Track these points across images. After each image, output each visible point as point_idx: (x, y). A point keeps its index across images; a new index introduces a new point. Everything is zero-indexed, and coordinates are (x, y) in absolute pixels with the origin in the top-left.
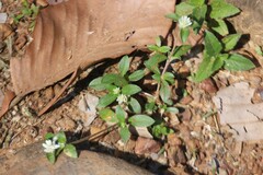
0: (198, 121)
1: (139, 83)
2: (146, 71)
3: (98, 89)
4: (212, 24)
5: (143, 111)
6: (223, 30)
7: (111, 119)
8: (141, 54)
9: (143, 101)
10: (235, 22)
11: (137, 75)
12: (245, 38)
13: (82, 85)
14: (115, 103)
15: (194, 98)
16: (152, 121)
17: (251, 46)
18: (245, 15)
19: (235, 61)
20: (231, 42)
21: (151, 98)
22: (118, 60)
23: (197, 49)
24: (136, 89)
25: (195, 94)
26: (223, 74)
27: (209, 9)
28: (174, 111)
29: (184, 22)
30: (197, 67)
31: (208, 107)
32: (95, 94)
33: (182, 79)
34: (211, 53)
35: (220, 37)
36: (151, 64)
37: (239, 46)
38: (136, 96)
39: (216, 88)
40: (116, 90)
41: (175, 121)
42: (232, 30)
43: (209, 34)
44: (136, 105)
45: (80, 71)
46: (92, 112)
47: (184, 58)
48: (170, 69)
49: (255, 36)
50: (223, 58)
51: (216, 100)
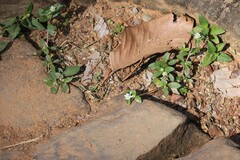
0: (203, 86)
1: (174, 66)
2: (177, 61)
3: (153, 68)
4: (211, 37)
5: (175, 80)
6: (217, 41)
7: (159, 84)
8: (175, 52)
9: (175, 76)
10: (223, 37)
11: (173, 62)
12: (228, 45)
13: (145, 67)
14: (161, 76)
15: (201, 75)
16: (180, 86)
17: (230, 49)
18: (228, 34)
19: (222, 57)
20: (221, 47)
21: (180, 74)
22: (163, 54)
23: (204, 50)
24: (172, 69)
25: (202, 73)
26: (215, 63)
27: (210, 30)
28: (191, 81)
29: (197, 36)
30: (203, 59)
31: (208, 80)
32: (151, 71)
33: (195, 64)
34: (210, 52)
35: (215, 45)
36: (180, 57)
37: (224, 49)
38: (171, 73)
39: (212, 70)
40: (162, 70)
41: (191, 86)
42: (221, 41)
43: (210, 42)
44: (172, 77)
45: (144, 59)
46: (150, 80)
47: (197, 54)
48: (189, 60)
49: (233, 45)
50: (216, 55)
51: (212, 76)
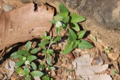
0: (65, 74)
1: (36, 55)
2: (39, 49)
3: (15, 58)
4: (72, 25)
5: (38, 69)
6: (77, 29)
7: (21, 73)
8: (37, 40)
9: (38, 64)
10: (83, 25)
11: (35, 51)
12: (88, 33)
13: (7, 56)
14: (24, 65)
15: (63, 63)
16: (42, 74)
17: (91, 37)
18: (88, 21)
19: (83, 44)
20: (81, 35)
21: (42, 62)
22: (25, 43)
23: (64, 38)
24: (34, 58)
25: (64, 60)
26: (78, 51)
27: (71, 18)
28: (53, 69)
29: (58, 24)
30: (64, 47)
31: (70, 67)
32: (14, 60)
33: (57, 52)
34: (71, 40)
35: (76, 32)
36: (42, 45)
37: (85, 36)
38: (34, 61)
39: (74, 57)
40: (24, 58)
41: (53, 74)
42: (81, 29)
43: (70, 30)
44: (34, 66)
45: (6, 49)
46: (12, 69)
47: (58, 42)
48: (51, 48)
49: (93, 32)
50: (77, 42)
51: (74, 63)
